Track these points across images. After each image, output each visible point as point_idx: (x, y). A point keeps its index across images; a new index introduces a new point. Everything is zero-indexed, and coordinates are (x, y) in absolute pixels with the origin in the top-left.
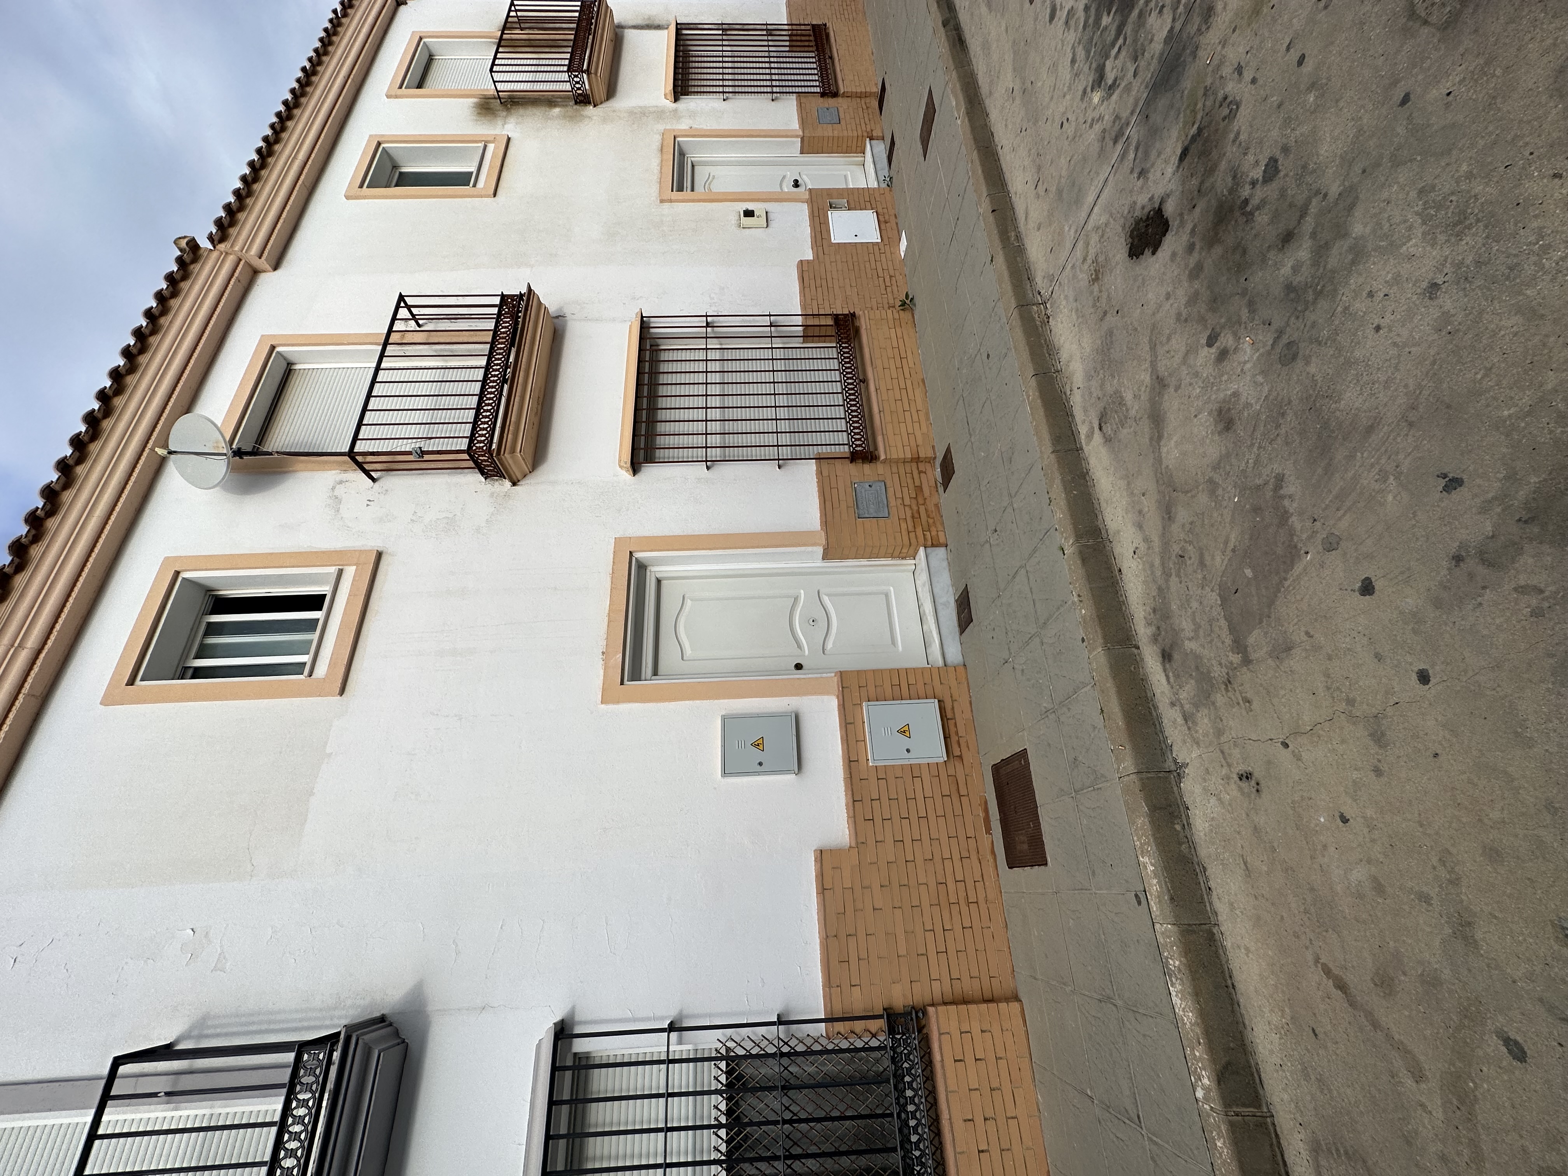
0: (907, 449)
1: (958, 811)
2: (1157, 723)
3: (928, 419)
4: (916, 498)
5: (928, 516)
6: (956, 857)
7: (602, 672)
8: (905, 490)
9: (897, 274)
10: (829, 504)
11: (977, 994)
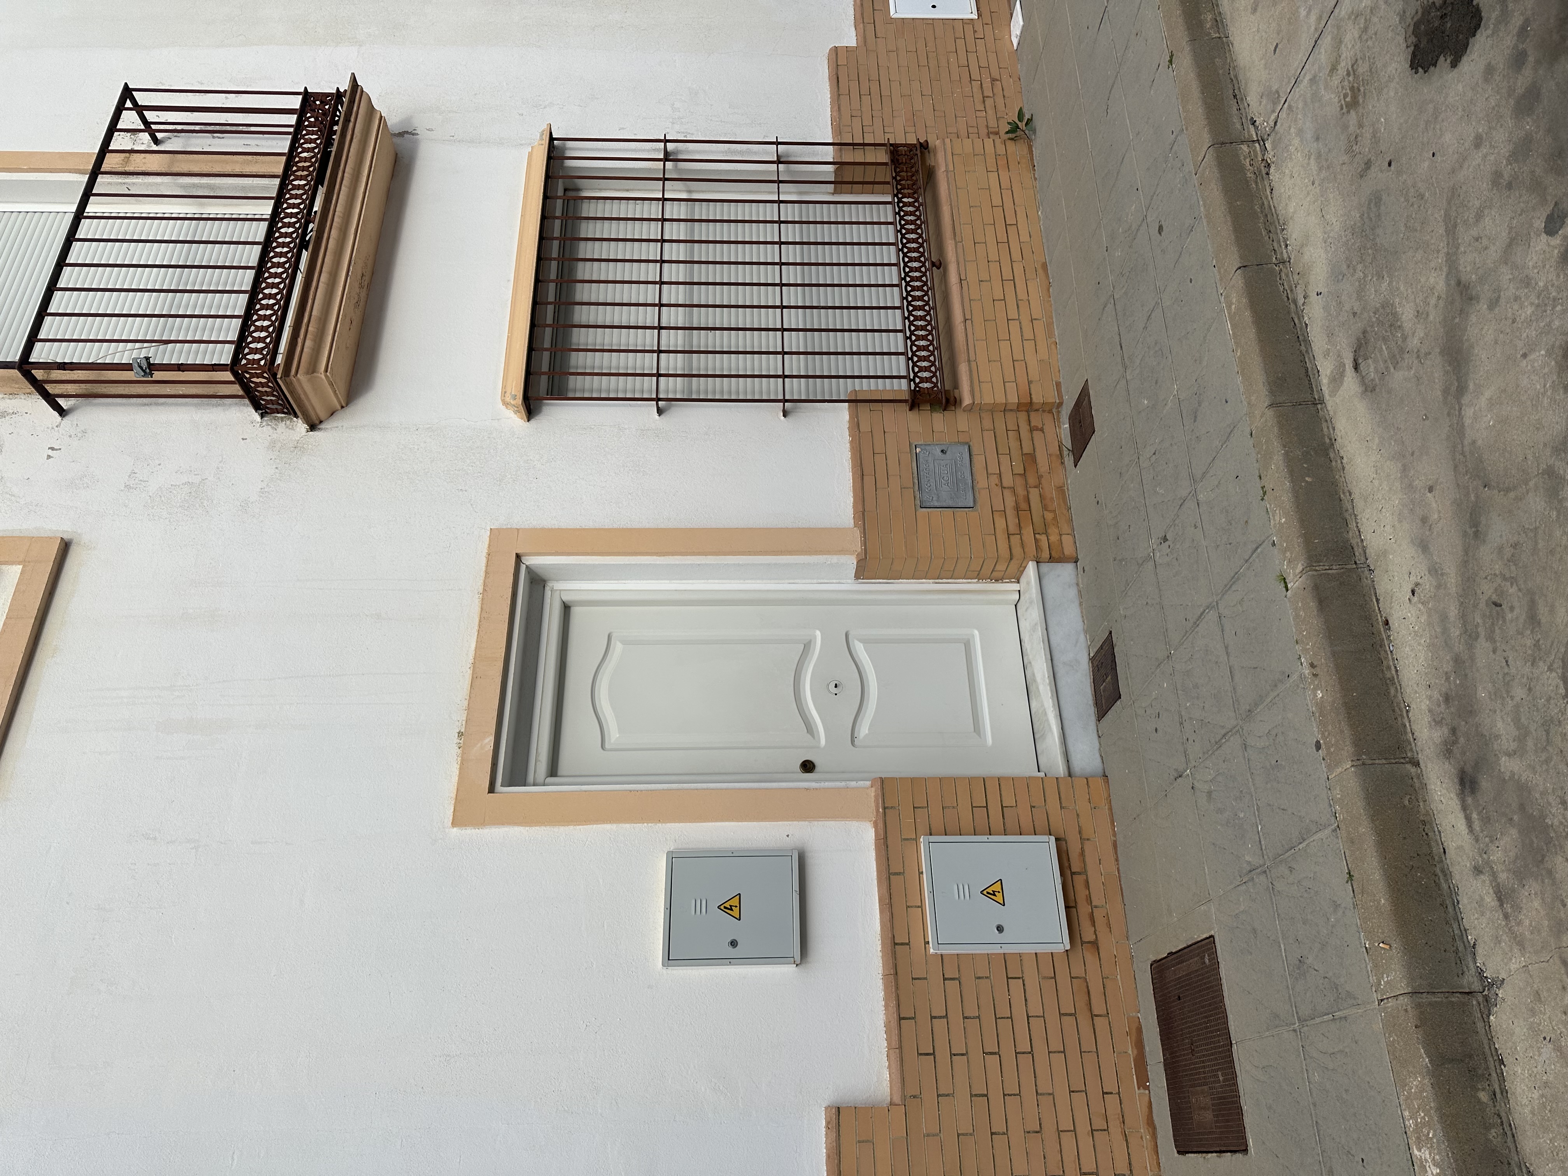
0: (1011, 386)
1: (1088, 1044)
2: (1448, 902)
3: (1050, 333)
4: (1024, 475)
5: (1045, 508)
6: (1083, 1128)
7: (455, 769)
8: (1005, 460)
9: (1005, 77)
10: (869, 480)
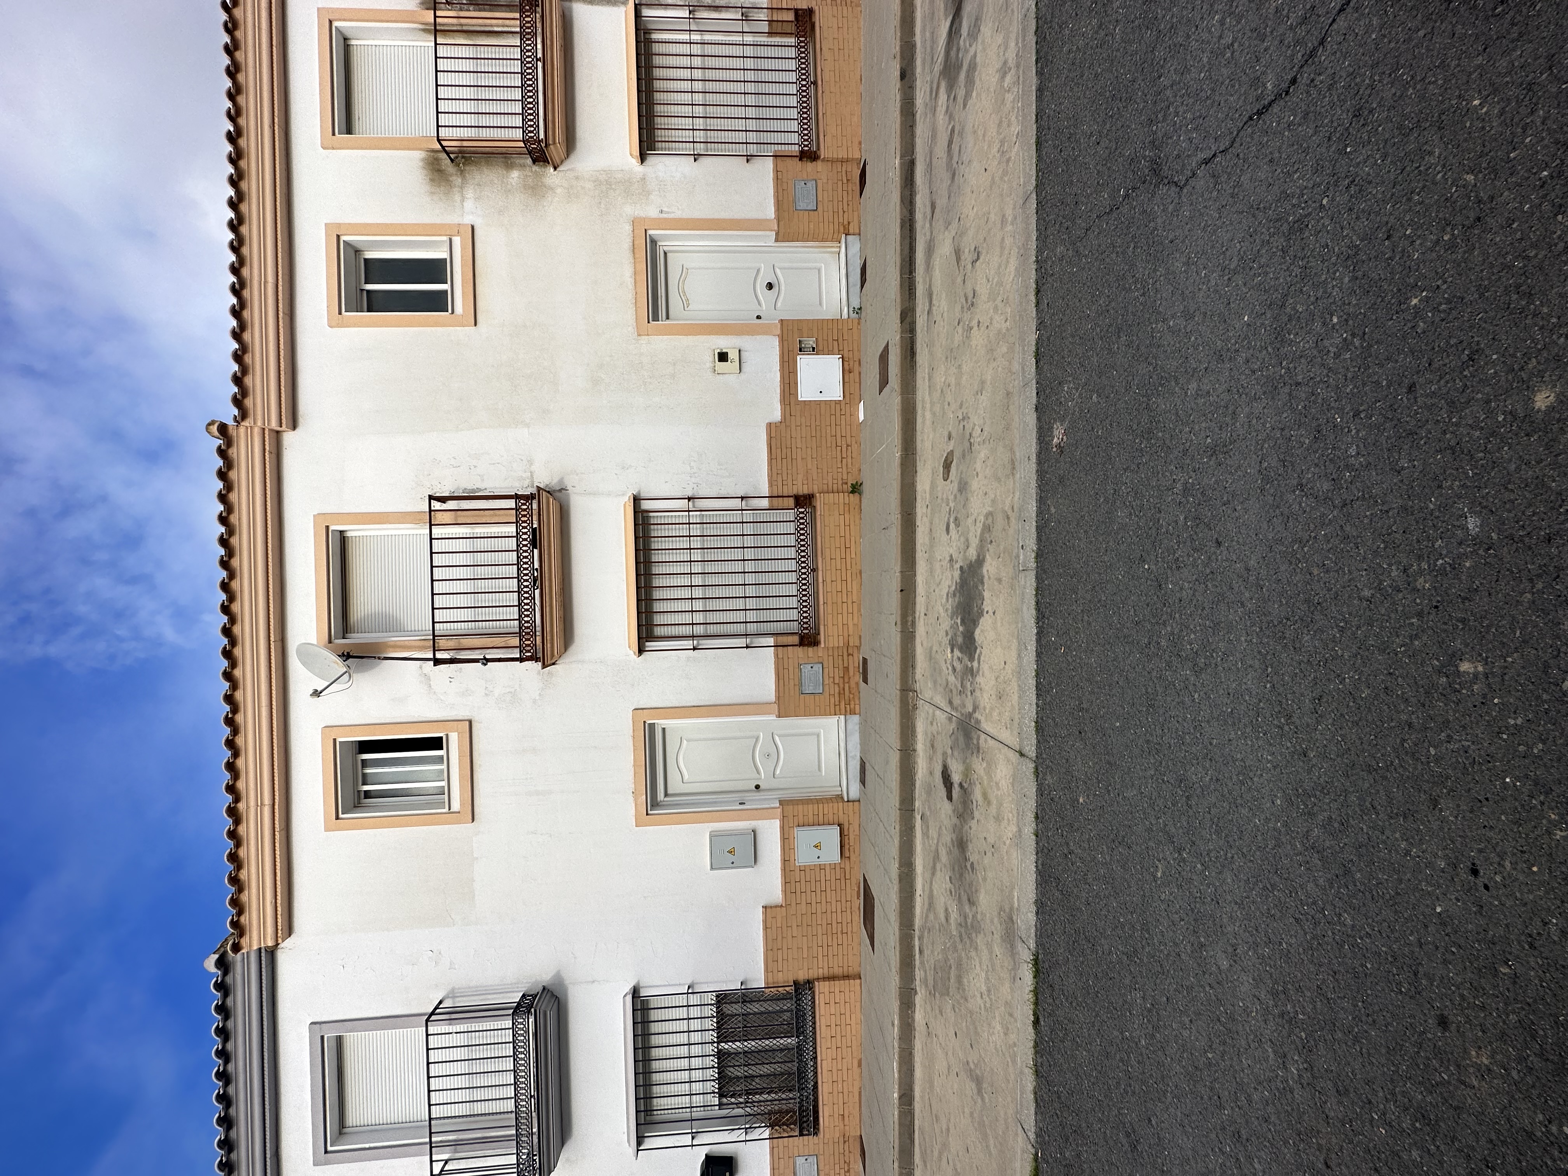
0: (841, 638)
1: (843, 887)
4: (843, 677)
5: (850, 692)
8: (836, 670)
10: (781, 682)
11: (841, 974)
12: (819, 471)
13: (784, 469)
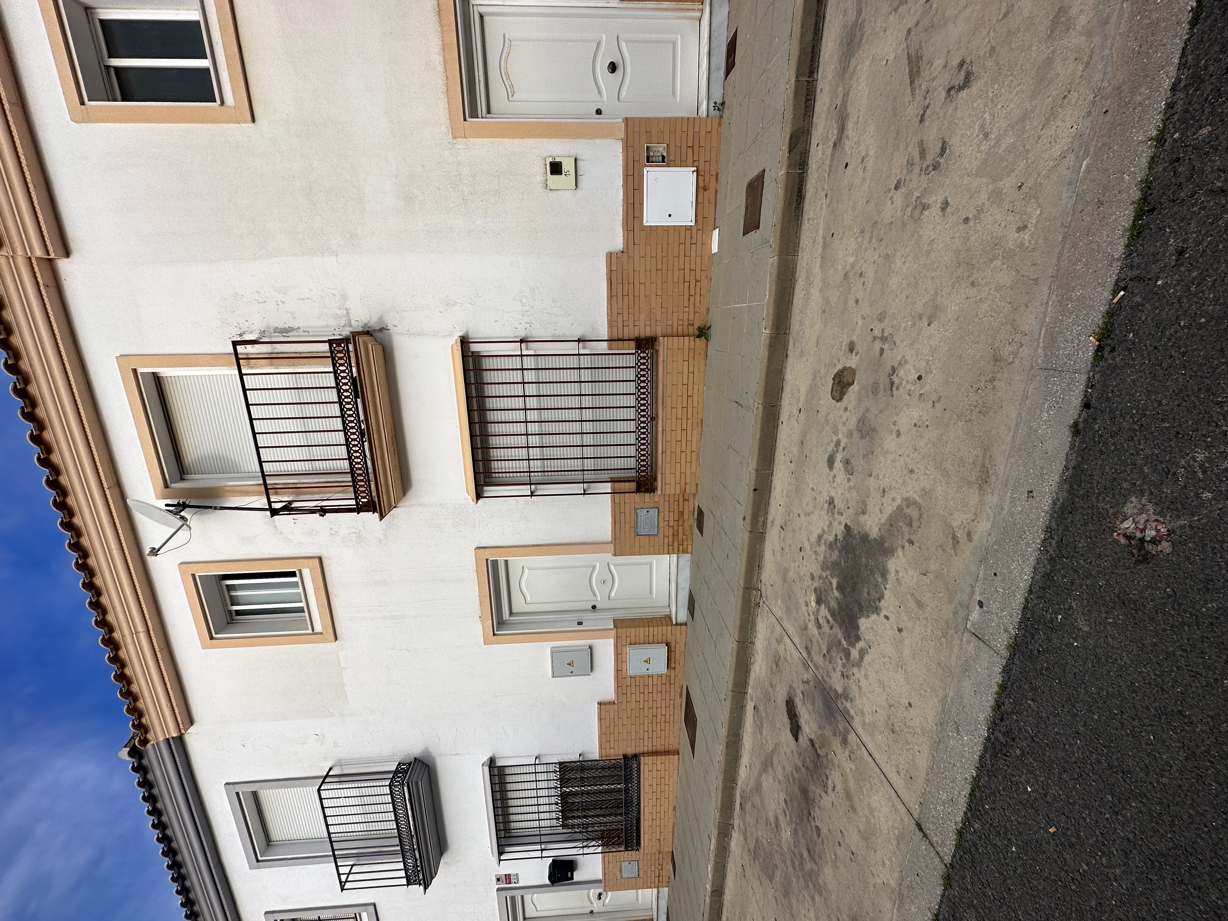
0: (678, 486)
1: (668, 690)
3: (698, 458)
4: (678, 521)
5: (683, 534)
7: (481, 629)
8: (671, 514)
9: (703, 278)
10: (618, 525)
11: (663, 750)
12: (664, 310)
13: (625, 308)
